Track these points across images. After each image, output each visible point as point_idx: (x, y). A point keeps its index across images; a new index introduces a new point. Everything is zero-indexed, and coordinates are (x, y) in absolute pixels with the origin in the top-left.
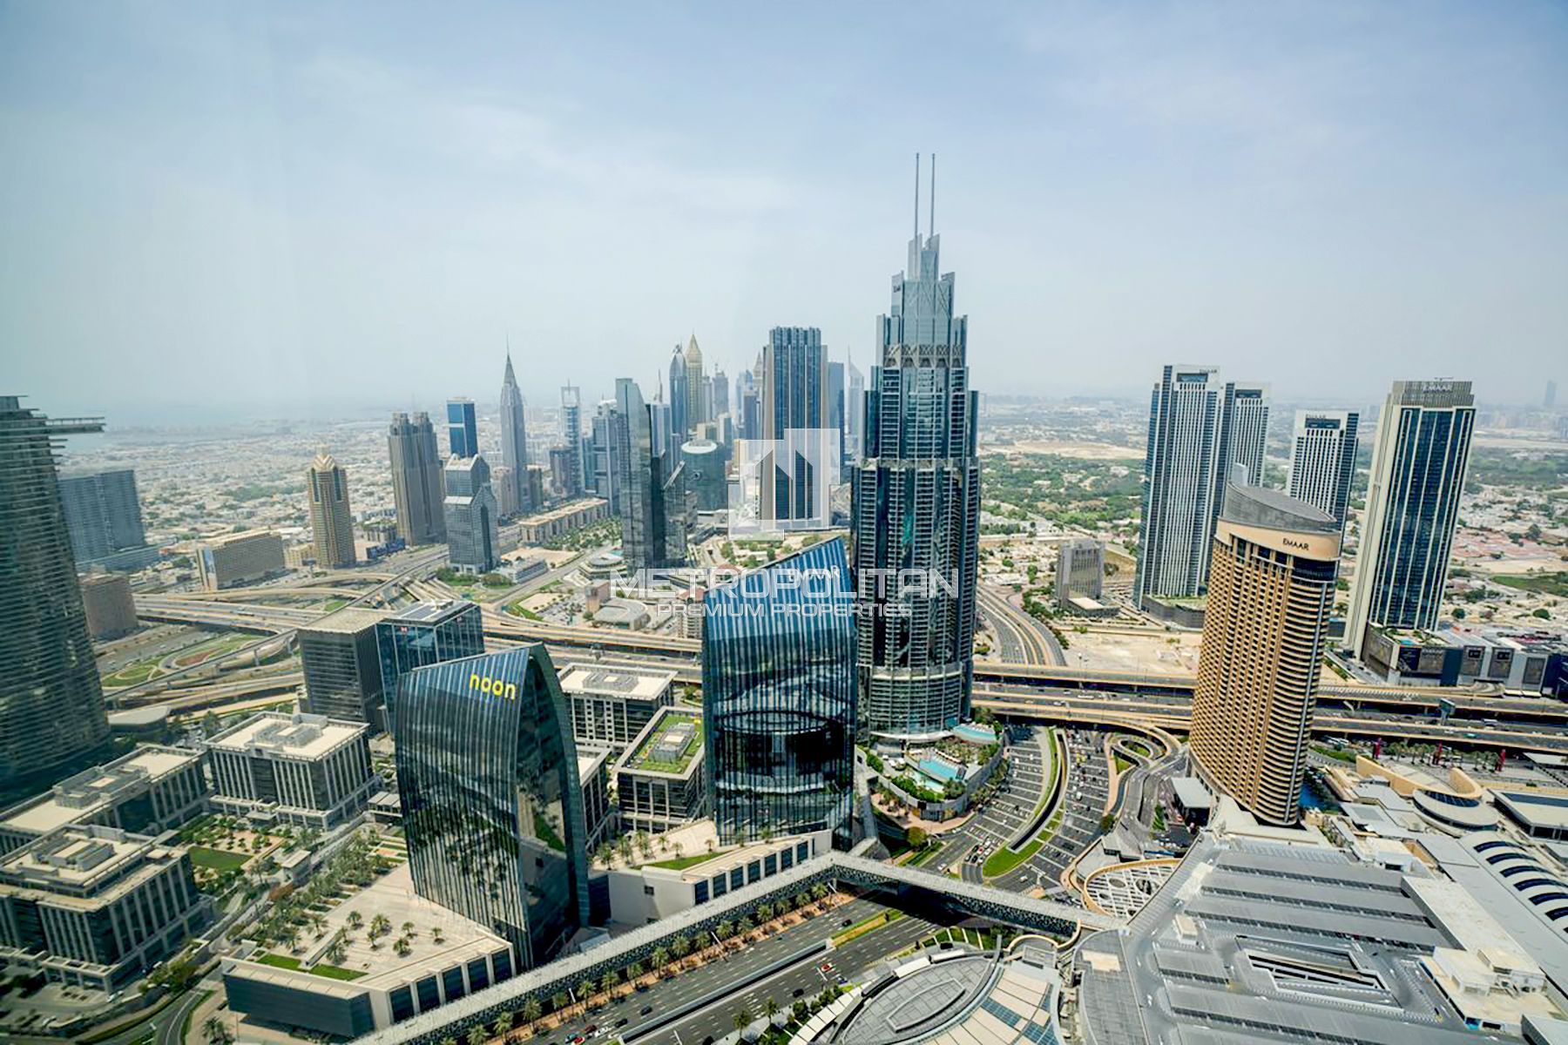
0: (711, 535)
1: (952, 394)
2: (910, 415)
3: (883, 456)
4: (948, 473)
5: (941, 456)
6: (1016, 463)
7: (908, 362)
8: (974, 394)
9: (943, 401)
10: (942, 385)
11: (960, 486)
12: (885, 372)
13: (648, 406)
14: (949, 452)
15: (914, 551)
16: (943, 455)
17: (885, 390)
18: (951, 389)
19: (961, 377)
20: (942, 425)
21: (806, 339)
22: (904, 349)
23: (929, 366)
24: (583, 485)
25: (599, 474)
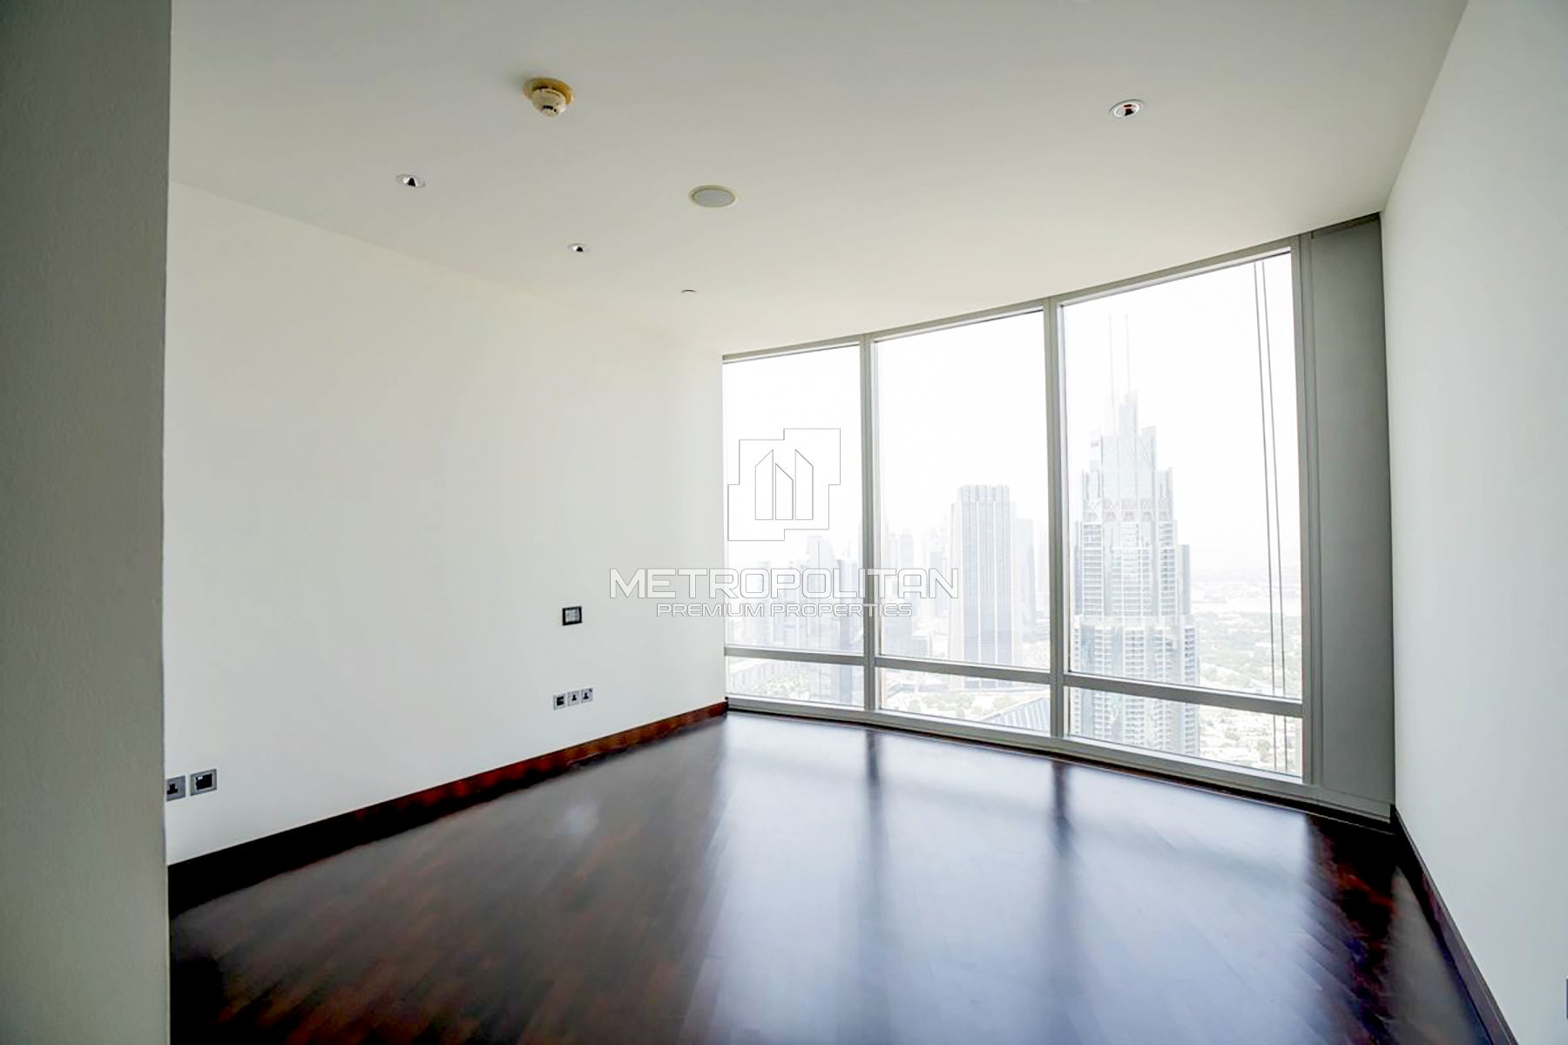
0: (898, 692)
1: (1160, 550)
2: (1114, 571)
3: (1086, 613)
4: (1161, 632)
5: (1152, 614)
6: (1229, 623)
7: (1110, 516)
8: (1186, 549)
9: (1150, 556)
10: (1148, 539)
11: (1174, 646)
12: (1086, 527)
13: (839, 562)
14: (1160, 610)
15: (1124, 717)
16: (1154, 613)
17: (1087, 545)
18: (1159, 543)
19: (1169, 532)
20: (1151, 580)
21: (994, 496)
22: (1105, 503)
23: (1133, 519)
24: (771, 637)
25: (788, 626)
